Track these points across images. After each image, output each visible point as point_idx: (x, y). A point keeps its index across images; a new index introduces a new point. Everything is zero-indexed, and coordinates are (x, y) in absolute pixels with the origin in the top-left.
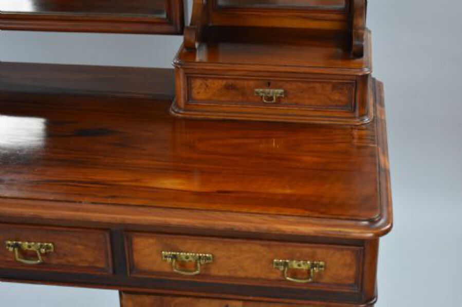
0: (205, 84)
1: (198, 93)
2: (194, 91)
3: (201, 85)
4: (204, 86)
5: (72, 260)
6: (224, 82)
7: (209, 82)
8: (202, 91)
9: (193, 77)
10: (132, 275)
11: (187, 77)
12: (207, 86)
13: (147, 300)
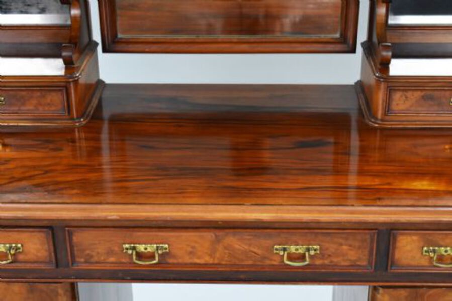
0: (405, 95)
1: (397, 104)
2: (394, 103)
3: (401, 96)
4: (404, 98)
5: (335, 260)
6: (423, 94)
7: (409, 94)
8: (402, 102)
9: (395, 90)
10: (392, 271)
11: (390, 90)
12: (406, 98)
13: (403, 293)
